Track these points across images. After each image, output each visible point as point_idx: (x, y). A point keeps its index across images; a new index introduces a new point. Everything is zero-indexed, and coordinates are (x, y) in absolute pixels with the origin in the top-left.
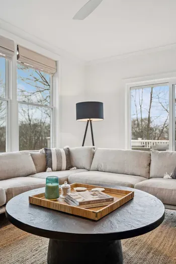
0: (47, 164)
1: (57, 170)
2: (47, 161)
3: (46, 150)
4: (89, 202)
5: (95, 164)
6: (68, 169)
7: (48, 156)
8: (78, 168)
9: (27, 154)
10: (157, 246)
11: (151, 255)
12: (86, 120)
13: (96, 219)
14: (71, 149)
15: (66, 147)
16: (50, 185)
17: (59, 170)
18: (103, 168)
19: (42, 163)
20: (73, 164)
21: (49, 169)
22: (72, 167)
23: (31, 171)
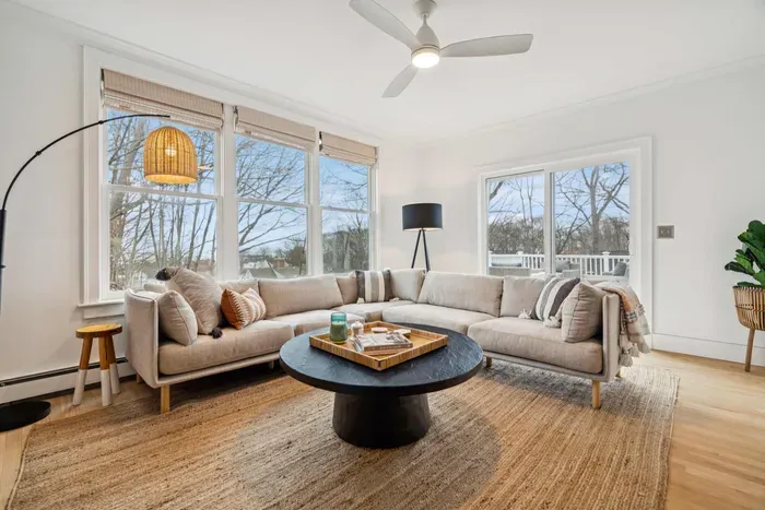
0: (358, 294)
1: (372, 302)
2: (359, 287)
3: (358, 273)
4: (377, 348)
5: (423, 295)
6: (387, 300)
7: (360, 282)
8: (402, 299)
9: (332, 278)
10: (484, 412)
11: (471, 424)
12: (418, 230)
13: (379, 369)
14: (393, 272)
15: (385, 270)
16: (335, 323)
17: (375, 301)
18: (434, 300)
19: (351, 291)
20: (395, 293)
21: (361, 300)
22: (393, 297)
23: (336, 303)
